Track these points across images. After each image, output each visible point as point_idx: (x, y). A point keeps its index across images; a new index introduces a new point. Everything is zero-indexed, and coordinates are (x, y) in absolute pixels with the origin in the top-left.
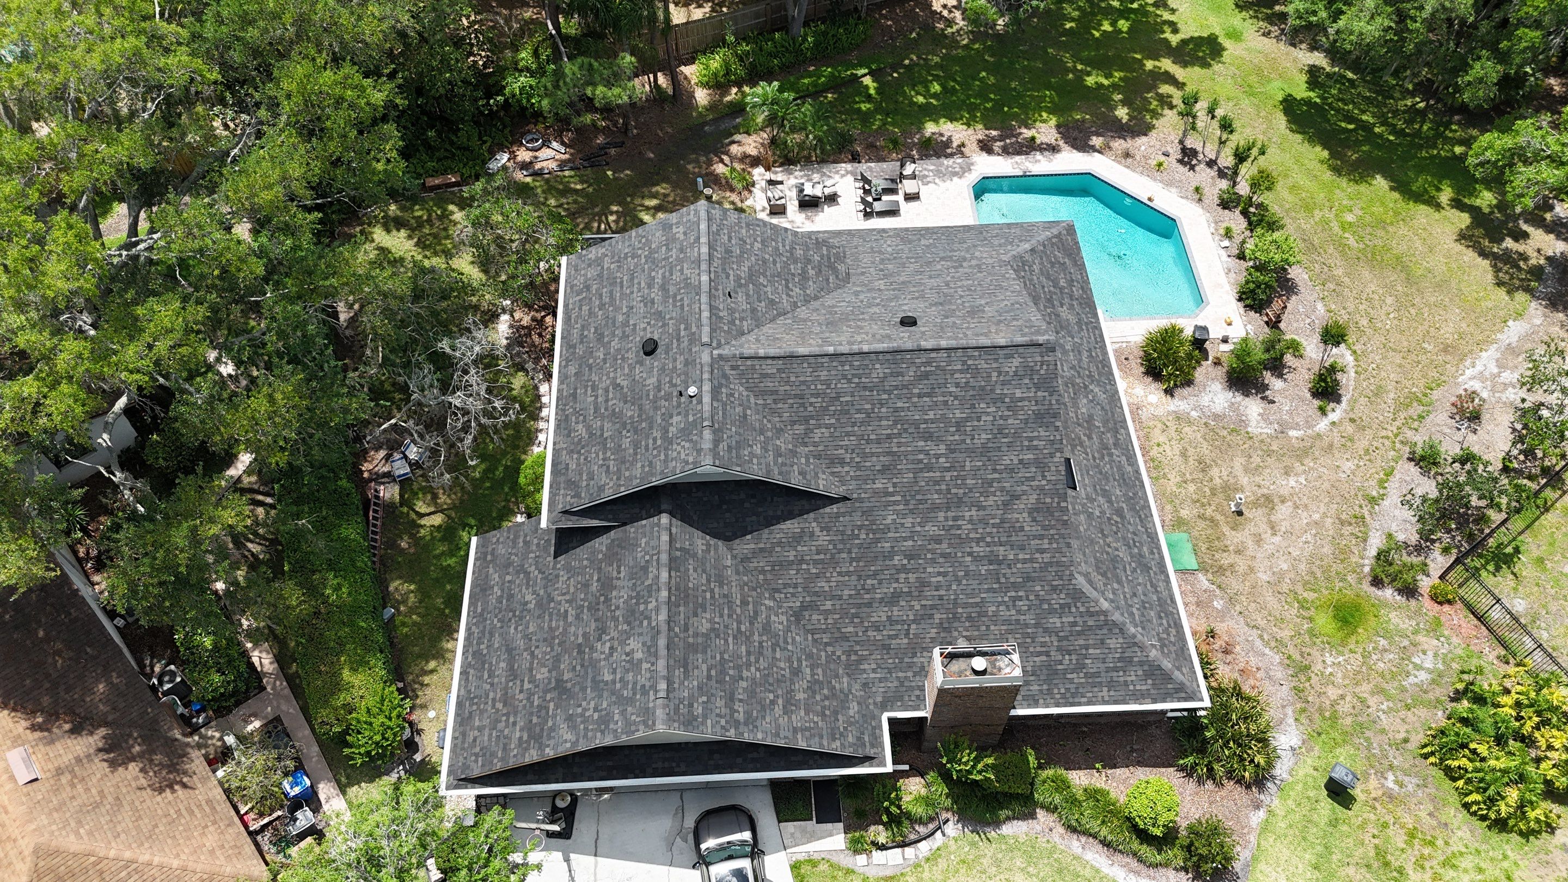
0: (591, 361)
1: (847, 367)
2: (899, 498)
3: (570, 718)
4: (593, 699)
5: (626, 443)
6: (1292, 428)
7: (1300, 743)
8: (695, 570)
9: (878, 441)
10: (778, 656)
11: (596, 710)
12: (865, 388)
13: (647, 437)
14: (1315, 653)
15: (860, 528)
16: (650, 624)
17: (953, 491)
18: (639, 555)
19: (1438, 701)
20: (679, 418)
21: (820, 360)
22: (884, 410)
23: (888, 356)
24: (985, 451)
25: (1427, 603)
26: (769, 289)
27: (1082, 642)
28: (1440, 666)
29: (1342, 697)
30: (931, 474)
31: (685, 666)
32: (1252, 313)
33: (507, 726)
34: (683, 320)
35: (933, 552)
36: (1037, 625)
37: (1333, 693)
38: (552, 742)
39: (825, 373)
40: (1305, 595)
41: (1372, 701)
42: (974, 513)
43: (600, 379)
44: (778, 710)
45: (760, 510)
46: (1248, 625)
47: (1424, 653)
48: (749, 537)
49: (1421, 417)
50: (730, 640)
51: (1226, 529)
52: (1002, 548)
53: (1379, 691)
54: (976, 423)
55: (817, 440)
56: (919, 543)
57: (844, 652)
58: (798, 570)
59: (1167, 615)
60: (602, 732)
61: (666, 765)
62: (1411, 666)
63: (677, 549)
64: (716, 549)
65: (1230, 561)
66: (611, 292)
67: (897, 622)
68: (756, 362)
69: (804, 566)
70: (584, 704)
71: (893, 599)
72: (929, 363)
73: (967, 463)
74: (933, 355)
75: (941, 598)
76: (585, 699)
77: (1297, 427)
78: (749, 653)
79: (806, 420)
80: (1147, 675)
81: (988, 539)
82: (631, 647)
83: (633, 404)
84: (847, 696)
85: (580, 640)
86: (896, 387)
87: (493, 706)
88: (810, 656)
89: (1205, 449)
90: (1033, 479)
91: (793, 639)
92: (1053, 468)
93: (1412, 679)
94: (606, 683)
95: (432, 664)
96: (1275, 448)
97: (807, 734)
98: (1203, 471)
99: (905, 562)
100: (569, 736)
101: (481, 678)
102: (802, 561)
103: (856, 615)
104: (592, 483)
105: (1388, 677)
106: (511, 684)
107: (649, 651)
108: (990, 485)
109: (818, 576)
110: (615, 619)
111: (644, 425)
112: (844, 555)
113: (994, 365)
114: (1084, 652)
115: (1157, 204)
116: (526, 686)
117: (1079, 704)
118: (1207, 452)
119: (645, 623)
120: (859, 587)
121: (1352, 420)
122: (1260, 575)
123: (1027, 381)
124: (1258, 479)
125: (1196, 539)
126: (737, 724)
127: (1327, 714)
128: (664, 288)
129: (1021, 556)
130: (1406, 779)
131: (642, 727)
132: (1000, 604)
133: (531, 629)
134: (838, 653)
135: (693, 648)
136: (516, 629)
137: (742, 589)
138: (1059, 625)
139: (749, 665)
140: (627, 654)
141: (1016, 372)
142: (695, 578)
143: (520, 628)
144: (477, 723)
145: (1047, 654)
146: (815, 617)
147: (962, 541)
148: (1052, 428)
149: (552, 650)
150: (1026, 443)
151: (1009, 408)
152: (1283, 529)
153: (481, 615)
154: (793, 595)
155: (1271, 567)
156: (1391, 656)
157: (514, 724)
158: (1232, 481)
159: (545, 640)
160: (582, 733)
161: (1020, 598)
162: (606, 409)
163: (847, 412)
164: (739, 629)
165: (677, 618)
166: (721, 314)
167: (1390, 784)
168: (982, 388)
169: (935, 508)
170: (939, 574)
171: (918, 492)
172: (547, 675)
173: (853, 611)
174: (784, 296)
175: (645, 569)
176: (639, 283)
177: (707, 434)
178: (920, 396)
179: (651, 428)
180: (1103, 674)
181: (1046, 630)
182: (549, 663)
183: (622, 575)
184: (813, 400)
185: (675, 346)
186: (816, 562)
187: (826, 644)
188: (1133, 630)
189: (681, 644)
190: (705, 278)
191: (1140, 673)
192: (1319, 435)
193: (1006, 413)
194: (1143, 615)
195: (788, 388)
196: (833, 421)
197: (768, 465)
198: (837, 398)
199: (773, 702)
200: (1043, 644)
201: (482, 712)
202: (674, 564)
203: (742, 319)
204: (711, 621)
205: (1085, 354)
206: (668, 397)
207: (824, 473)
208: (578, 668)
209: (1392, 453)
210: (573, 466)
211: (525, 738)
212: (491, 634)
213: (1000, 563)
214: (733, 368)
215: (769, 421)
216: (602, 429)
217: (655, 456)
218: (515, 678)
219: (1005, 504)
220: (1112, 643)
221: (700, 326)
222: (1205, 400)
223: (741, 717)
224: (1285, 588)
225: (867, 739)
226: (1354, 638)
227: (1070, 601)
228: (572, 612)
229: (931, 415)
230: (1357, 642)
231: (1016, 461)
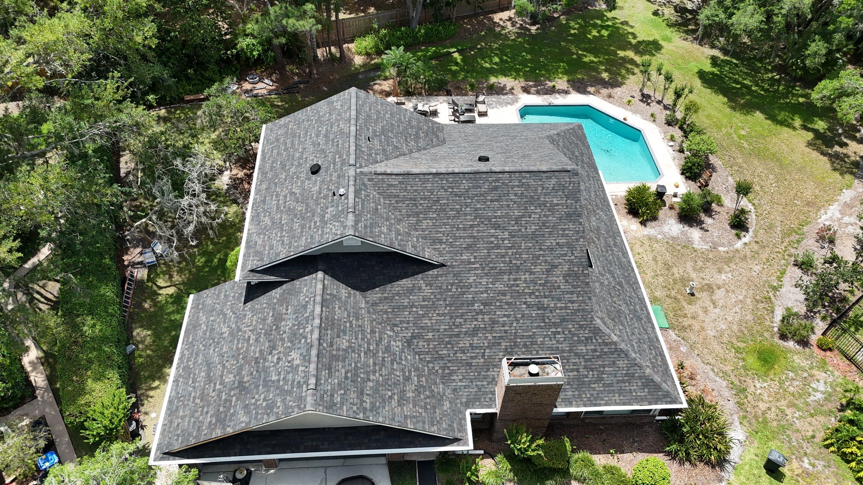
0: (276, 180)
1: (444, 182)
2: (478, 266)
3: (246, 407)
4: (263, 393)
5: (296, 226)
6: (720, 246)
7: (745, 438)
8: (340, 308)
9: (464, 229)
10: (395, 367)
11: (264, 400)
12: (456, 195)
13: (310, 221)
14: (748, 380)
15: (452, 285)
16: (306, 341)
17: (514, 262)
18: (302, 298)
19: (831, 411)
20: (333, 209)
21: (427, 177)
22: (468, 209)
23: (471, 176)
24: (534, 236)
25: (816, 351)
26: (394, 140)
27: (600, 363)
28: (829, 389)
29: (769, 409)
30: (499, 251)
31: (330, 369)
32: (690, 182)
33: (202, 415)
34: (338, 152)
35: (500, 301)
36: (570, 351)
37: (763, 406)
38: (232, 423)
39: (430, 185)
40: (739, 344)
41: (789, 411)
42: (527, 276)
43: (282, 190)
44: (394, 403)
45: (385, 271)
46: (703, 363)
47: (818, 382)
48: (377, 289)
49: (798, 242)
50: (362, 354)
51: (684, 304)
52: (546, 300)
53: (792, 405)
54: (528, 219)
55: (424, 227)
56: (491, 295)
57: (440, 368)
58: (410, 312)
59: (654, 348)
60: (268, 415)
61: (314, 443)
62: (811, 390)
63: (328, 294)
64: (355, 296)
65: (689, 323)
66: (293, 141)
67: (477, 348)
68: (385, 177)
69: (414, 309)
70: (257, 396)
71: (475, 332)
72: (497, 181)
73: (523, 244)
74: (500, 176)
75: (506, 331)
76: (258, 393)
77: (723, 245)
78: (375, 364)
79: (417, 214)
80: (644, 386)
81: (537, 294)
82: (292, 357)
83: (302, 203)
84: (442, 397)
85: (257, 355)
86: (476, 195)
87: (194, 402)
88: (417, 369)
89: (668, 257)
90: (566, 255)
91: (406, 357)
92: (579, 249)
93: (812, 398)
94: (273, 382)
95: (156, 383)
96: (711, 256)
97: (414, 420)
98: (668, 269)
99: (482, 307)
100: (244, 419)
101: (187, 383)
102: (412, 306)
103: (449, 343)
104: (272, 251)
105: (797, 396)
106: (207, 386)
107: (304, 358)
108: (538, 257)
109: (423, 316)
110: (282, 340)
111: (309, 214)
112: (442, 302)
113: (539, 183)
114: (602, 369)
115: (629, 122)
116: (218, 387)
117: (600, 405)
118: (669, 258)
119: (303, 341)
120: (451, 324)
121: (757, 242)
122: (708, 332)
123: (561, 193)
124: (702, 275)
125: (666, 309)
126: (365, 409)
127: (760, 420)
128: (326, 136)
129: (558, 305)
130: (817, 462)
131: (296, 410)
132: (545, 336)
133: (224, 350)
134: (436, 368)
135: (336, 358)
136: (214, 350)
137: (372, 322)
138: (585, 351)
139: (374, 372)
140: (289, 362)
141: (553, 189)
142: (339, 313)
143: (217, 350)
144: (181, 413)
145: (577, 370)
146: (421, 343)
147: (520, 294)
148: (577, 223)
149: (238, 362)
150: (561, 232)
151: (549, 210)
152: (721, 305)
153: (192, 343)
154: (406, 328)
155: (715, 327)
156: (798, 383)
157: (207, 412)
158: (686, 275)
159: (233, 356)
160: (254, 416)
161: (559, 333)
162: (284, 207)
163: (445, 210)
164: (368, 348)
165: (325, 338)
166: (363, 149)
167: (806, 465)
168: (532, 197)
169: (502, 272)
170: (505, 316)
171: (490, 262)
172: (232, 379)
173: (447, 340)
174: (404, 145)
175: (305, 307)
176: (311, 135)
177: (351, 217)
178: (491, 201)
179: (313, 216)
180: (615, 385)
181: (576, 354)
182: (235, 371)
183: (289, 312)
184: (422, 202)
185: (332, 167)
186: (422, 307)
187: (428, 362)
188: (634, 355)
189: (328, 354)
190: (353, 128)
191: (640, 384)
192: (737, 250)
193: (548, 213)
194: (639, 347)
195: (405, 194)
196: (435, 215)
197: (391, 239)
198: (438, 201)
199: (390, 397)
200: (575, 364)
201: (185, 406)
202: (324, 303)
203: (376, 154)
204: (349, 341)
205: (593, 193)
206: (326, 197)
207: (429, 248)
208: (255, 373)
209: (783, 261)
210: (260, 242)
211: (214, 422)
212: (197, 355)
213: (545, 309)
214: (369, 180)
215: (393, 214)
216: (281, 219)
217: (316, 232)
218: (211, 382)
219: (548, 271)
220: (620, 363)
221: (348, 155)
222: (666, 229)
223: (368, 406)
224: (725, 340)
225: (455, 426)
226: (772, 372)
227: (592, 335)
228: (253, 337)
229: (499, 213)
230: (775, 374)
231: (554, 244)
